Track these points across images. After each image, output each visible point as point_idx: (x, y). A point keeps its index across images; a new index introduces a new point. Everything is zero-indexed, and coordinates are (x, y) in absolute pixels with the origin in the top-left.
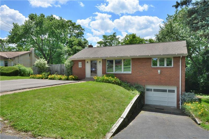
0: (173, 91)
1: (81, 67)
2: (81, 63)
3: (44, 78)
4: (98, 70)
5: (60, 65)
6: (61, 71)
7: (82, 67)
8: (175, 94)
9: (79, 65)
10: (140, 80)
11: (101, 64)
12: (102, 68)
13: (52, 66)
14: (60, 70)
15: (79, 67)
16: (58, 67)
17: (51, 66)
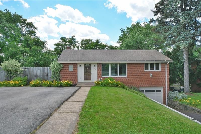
0: (159, 91)
1: (72, 70)
2: (72, 66)
3: (22, 85)
4: (93, 73)
5: (41, 68)
6: (43, 75)
7: (74, 70)
8: (161, 94)
9: (70, 68)
10: (135, 82)
11: (96, 68)
12: (98, 72)
13: (30, 69)
14: (41, 74)
15: (70, 70)
16: (39, 71)
17: (28, 69)
